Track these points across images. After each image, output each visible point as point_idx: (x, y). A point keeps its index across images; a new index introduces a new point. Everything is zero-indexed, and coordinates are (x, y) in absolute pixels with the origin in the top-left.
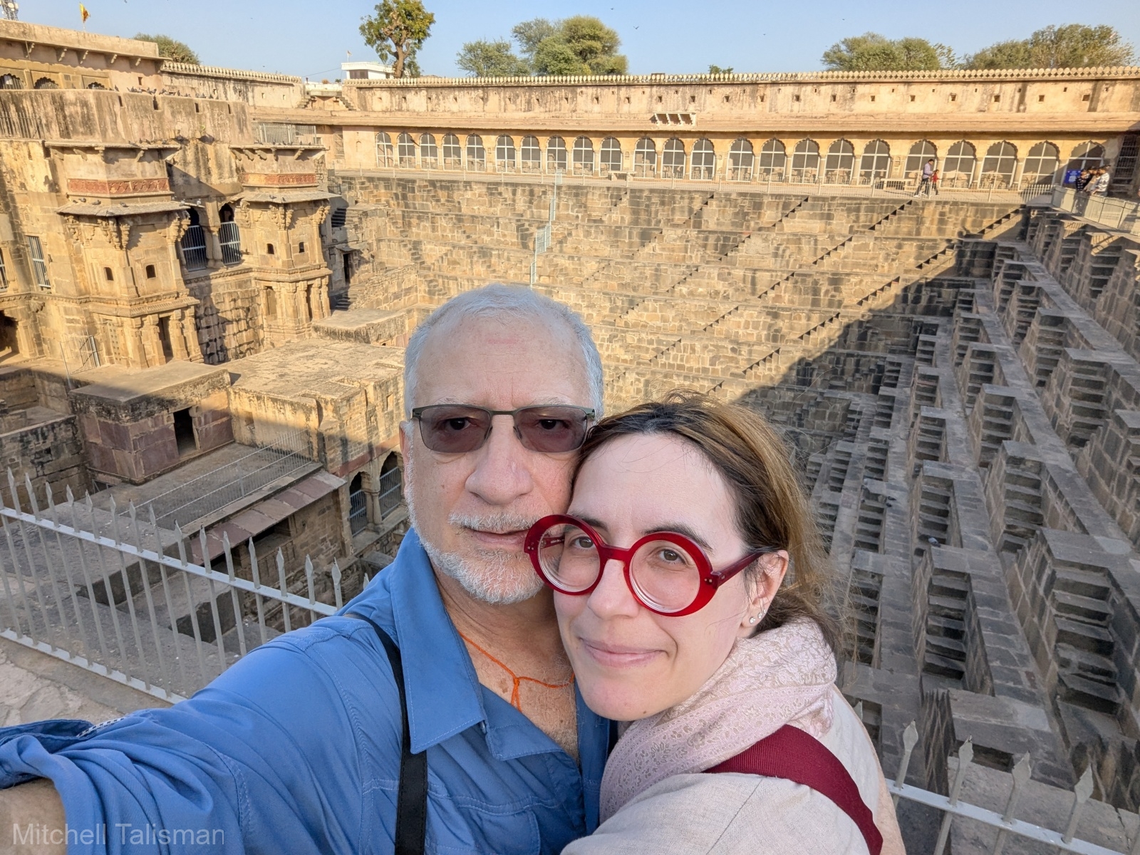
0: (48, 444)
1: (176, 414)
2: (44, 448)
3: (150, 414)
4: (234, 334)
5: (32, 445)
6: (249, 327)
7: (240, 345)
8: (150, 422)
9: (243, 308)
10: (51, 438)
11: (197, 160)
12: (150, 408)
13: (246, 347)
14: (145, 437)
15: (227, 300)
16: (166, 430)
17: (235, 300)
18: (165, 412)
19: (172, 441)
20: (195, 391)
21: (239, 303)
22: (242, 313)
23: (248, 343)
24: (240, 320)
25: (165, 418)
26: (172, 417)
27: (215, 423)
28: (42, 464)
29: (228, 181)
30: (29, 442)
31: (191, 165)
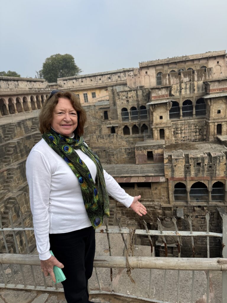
0: (130, 151)
1: (148, 152)
2: (129, 152)
3: (141, 150)
4: (194, 136)
5: (127, 151)
6: (200, 135)
7: (195, 139)
8: (141, 152)
9: (198, 129)
10: (131, 151)
11: (190, 87)
12: (141, 149)
13: (198, 140)
14: (139, 155)
15: (193, 126)
16: (145, 155)
17: (196, 126)
18: (145, 151)
19: (146, 158)
20: (154, 148)
21: (197, 127)
22: (198, 130)
23: (199, 139)
24: (197, 132)
25: (145, 152)
26: (147, 152)
27: (159, 157)
28: (128, 155)
29: (201, 92)
30: (126, 150)
31: (188, 89)
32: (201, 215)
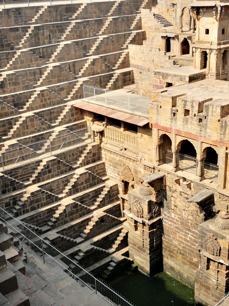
1: (167, 83)
3: (159, 79)
12: (160, 76)
16: (163, 87)
18: (164, 80)
20: (175, 78)
32: (186, 194)
